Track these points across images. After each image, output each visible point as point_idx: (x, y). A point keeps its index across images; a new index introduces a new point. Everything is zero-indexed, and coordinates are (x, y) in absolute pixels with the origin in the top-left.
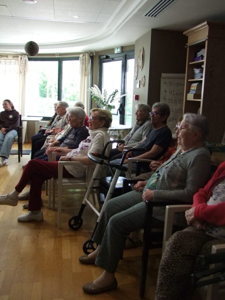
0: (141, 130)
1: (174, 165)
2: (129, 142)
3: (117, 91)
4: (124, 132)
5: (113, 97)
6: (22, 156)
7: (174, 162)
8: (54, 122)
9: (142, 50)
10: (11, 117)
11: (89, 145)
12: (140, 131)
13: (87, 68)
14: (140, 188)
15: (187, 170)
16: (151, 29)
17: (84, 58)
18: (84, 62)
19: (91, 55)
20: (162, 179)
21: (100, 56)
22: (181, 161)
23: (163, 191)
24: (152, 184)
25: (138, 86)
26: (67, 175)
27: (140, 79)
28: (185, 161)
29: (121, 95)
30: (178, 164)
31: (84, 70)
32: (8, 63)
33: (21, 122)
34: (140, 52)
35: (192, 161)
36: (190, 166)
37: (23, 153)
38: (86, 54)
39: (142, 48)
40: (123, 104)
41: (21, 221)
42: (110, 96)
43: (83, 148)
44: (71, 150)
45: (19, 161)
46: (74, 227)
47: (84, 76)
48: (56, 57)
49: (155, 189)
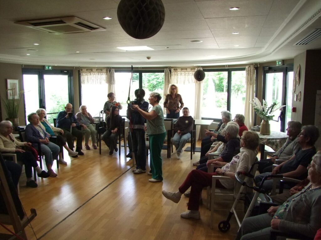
0: (292, 144)
1: (300, 199)
2: (281, 155)
3: (276, 104)
4: (282, 141)
5: (272, 109)
6: (194, 153)
7: (301, 196)
8: (220, 129)
9: (299, 67)
10: (187, 122)
11: (238, 161)
12: (291, 146)
13: (252, 78)
14: (272, 213)
15: (312, 207)
16: (306, 50)
17: (250, 69)
18: (249, 73)
19: (256, 66)
20: (288, 211)
21: (264, 68)
22: (308, 198)
23: (288, 222)
24: (280, 213)
25: (295, 99)
26: (219, 185)
27: (297, 94)
28: (311, 198)
29: (282, 105)
30: (304, 199)
31: (249, 80)
32: (187, 74)
33: (195, 126)
34: (298, 68)
35: (316, 199)
36: (314, 204)
37: (196, 150)
38: (252, 66)
39: (299, 65)
40: (284, 112)
41: (183, 217)
42: (269, 108)
43: (233, 163)
44: (224, 163)
45: (191, 158)
46: (223, 229)
47: (249, 85)
48: (226, 68)
49: (282, 219)
